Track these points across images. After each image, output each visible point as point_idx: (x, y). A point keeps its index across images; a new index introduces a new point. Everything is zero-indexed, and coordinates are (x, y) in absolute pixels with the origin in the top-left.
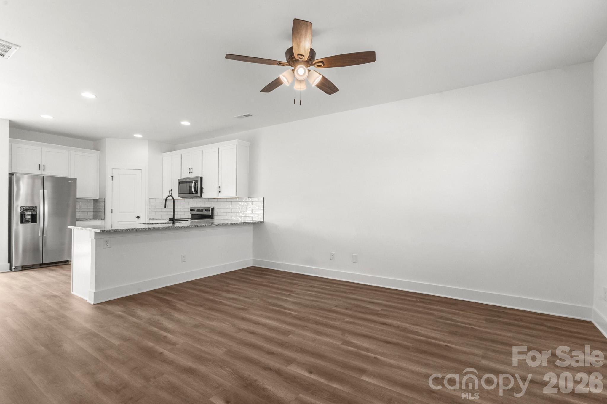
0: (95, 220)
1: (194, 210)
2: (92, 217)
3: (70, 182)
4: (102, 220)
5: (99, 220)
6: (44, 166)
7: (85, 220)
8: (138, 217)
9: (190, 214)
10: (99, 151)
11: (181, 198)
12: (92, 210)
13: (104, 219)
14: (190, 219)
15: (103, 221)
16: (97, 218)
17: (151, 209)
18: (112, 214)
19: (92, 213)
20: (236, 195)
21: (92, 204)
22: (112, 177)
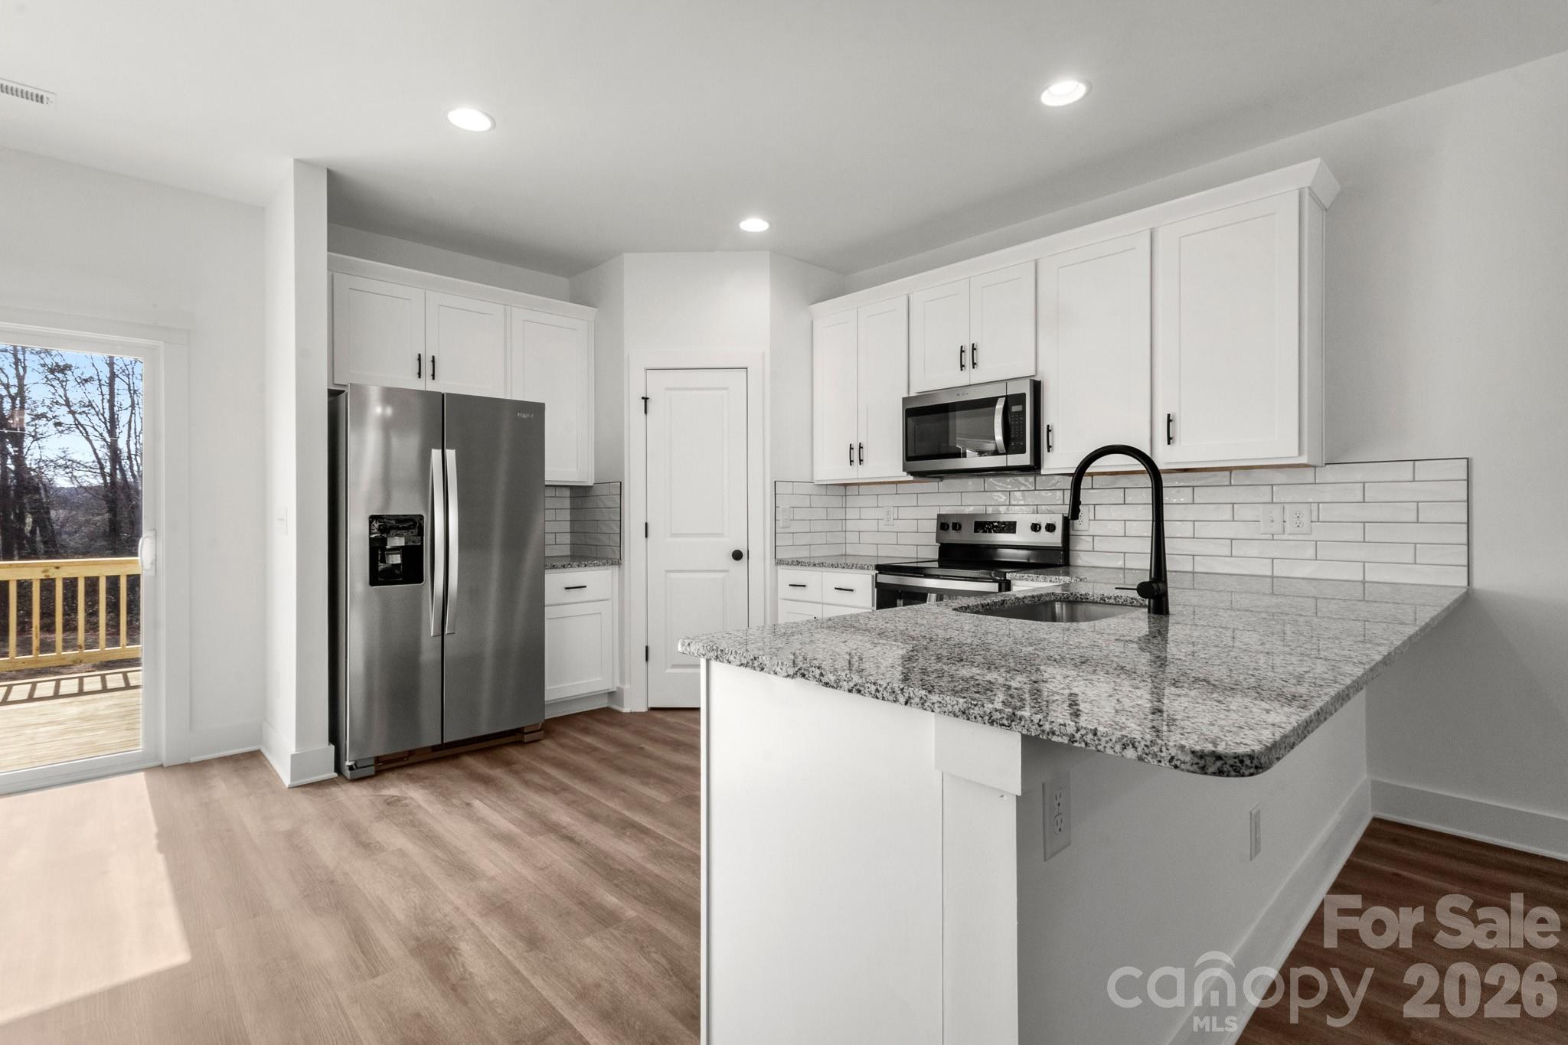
0: (594, 565)
1: (957, 527)
2: (567, 551)
3: (524, 416)
4: (612, 564)
5: (604, 564)
6: (433, 361)
7: (564, 567)
8: (737, 555)
9: (937, 542)
10: (596, 307)
11: (911, 478)
12: (567, 527)
13: (617, 562)
14: (936, 564)
15: (616, 568)
16: (596, 558)
17: (780, 524)
18: (647, 541)
19: (567, 539)
20: (1300, 453)
21: (567, 503)
22: (646, 399)
